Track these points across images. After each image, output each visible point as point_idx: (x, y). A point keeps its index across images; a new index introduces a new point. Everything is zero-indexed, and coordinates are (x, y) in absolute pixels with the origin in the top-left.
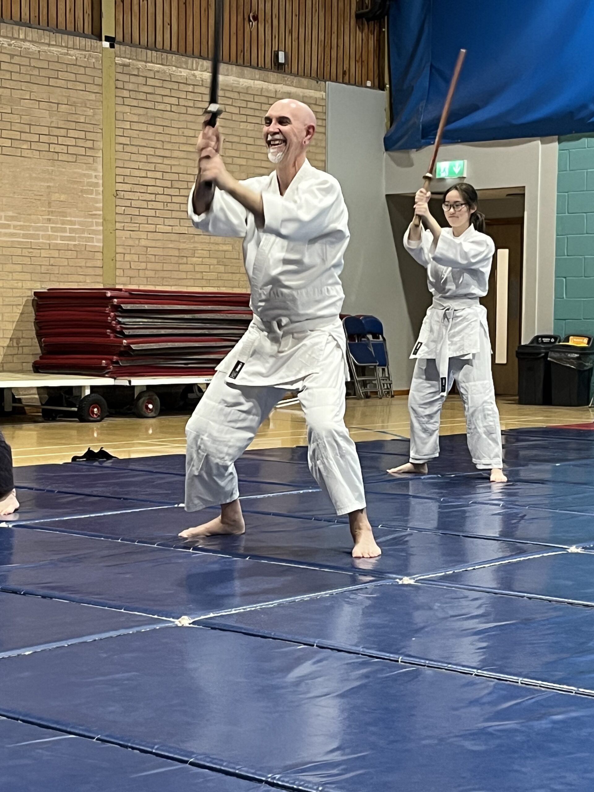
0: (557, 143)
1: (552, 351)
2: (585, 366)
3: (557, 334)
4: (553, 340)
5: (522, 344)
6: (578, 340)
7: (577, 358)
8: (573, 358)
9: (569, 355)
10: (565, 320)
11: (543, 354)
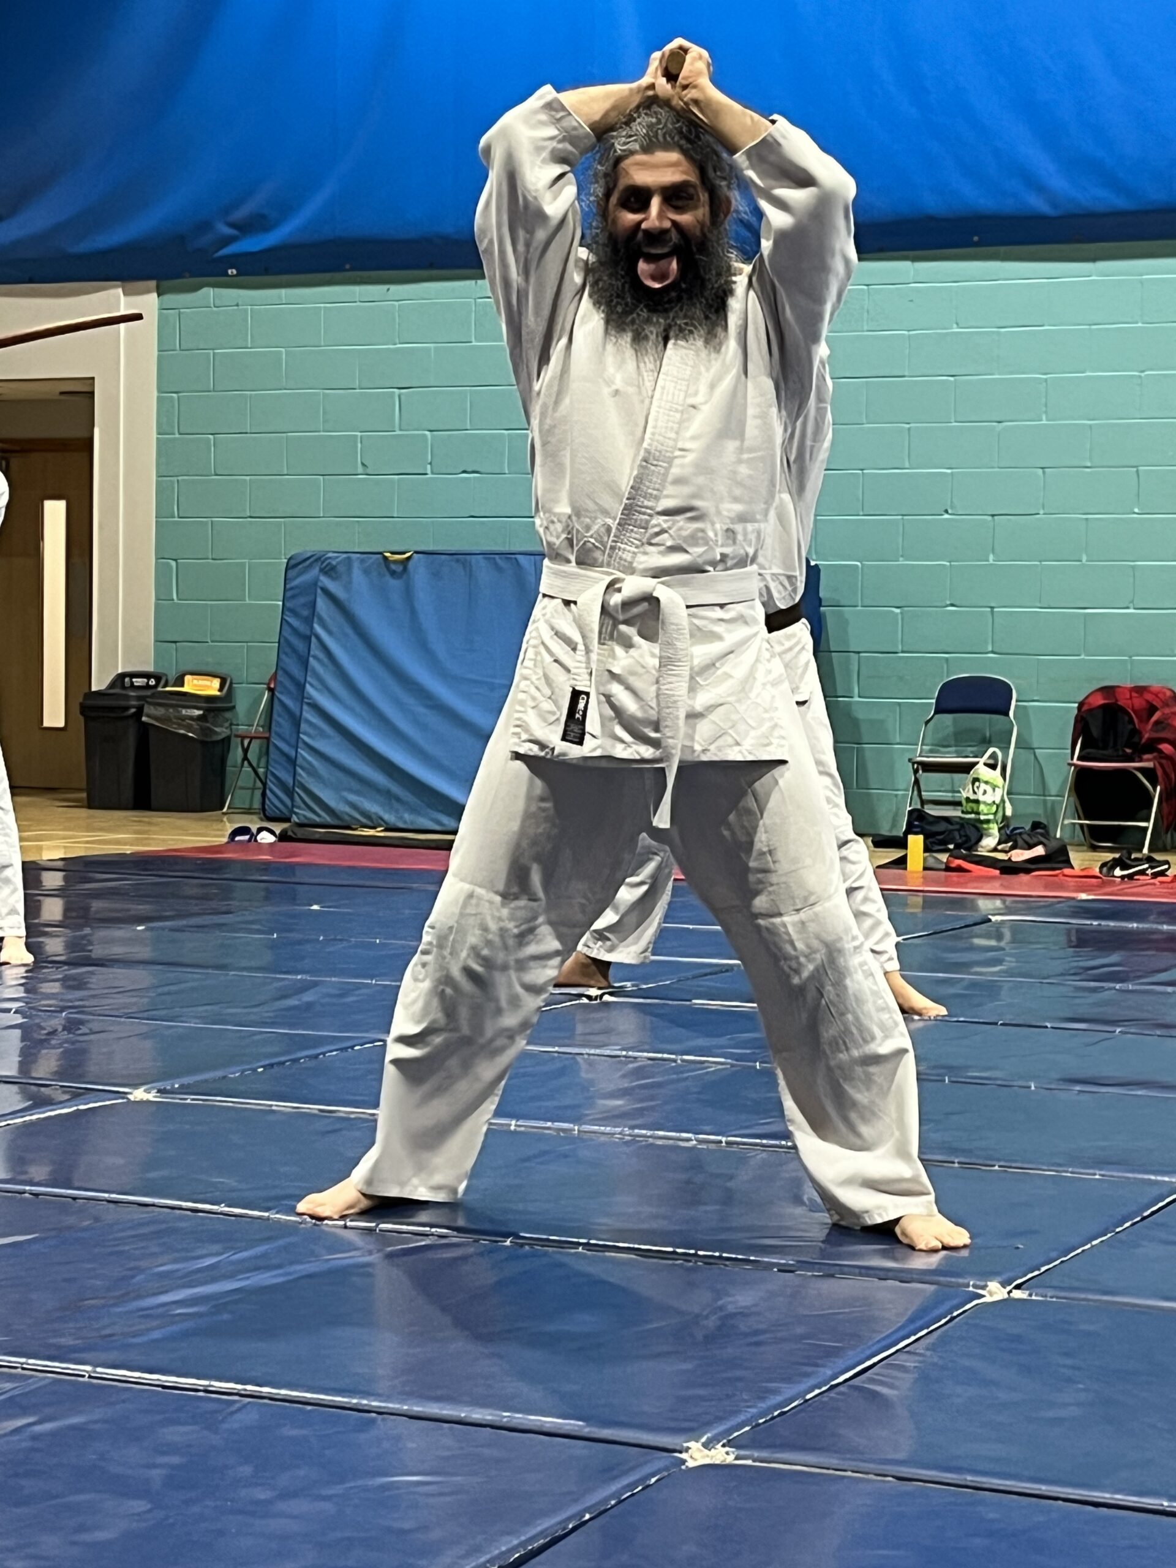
0: (155, 295)
1: (150, 703)
2: (216, 733)
3: (160, 671)
4: (152, 682)
5: (94, 689)
6: (201, 682)
7: (199, 718)
8: (192, 718)
9: (184, 712)
10: (175, 642)
11: (133, 710)
